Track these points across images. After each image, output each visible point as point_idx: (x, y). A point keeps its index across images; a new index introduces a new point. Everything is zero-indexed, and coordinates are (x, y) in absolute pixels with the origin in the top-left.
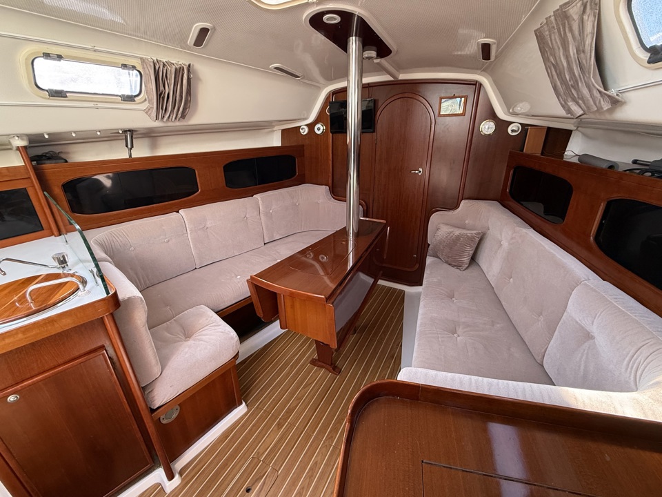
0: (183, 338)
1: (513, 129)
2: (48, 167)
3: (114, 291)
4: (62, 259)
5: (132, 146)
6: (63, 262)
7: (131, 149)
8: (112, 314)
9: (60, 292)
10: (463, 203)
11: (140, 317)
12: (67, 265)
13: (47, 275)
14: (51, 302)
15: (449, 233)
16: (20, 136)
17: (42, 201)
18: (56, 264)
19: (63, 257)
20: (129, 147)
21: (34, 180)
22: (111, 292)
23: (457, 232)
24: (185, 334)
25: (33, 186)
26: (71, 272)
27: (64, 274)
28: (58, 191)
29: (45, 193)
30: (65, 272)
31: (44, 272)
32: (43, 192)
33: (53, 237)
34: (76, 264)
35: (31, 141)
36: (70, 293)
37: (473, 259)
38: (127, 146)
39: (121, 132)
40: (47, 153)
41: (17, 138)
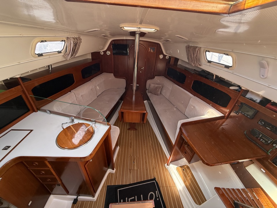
1: (167, 57)
10: (156, 77)
15: (154, 86)
20: (50, 69)
23: (156, 86)
28: (30, 93)
33: (34, 113)
37: (161, 93)
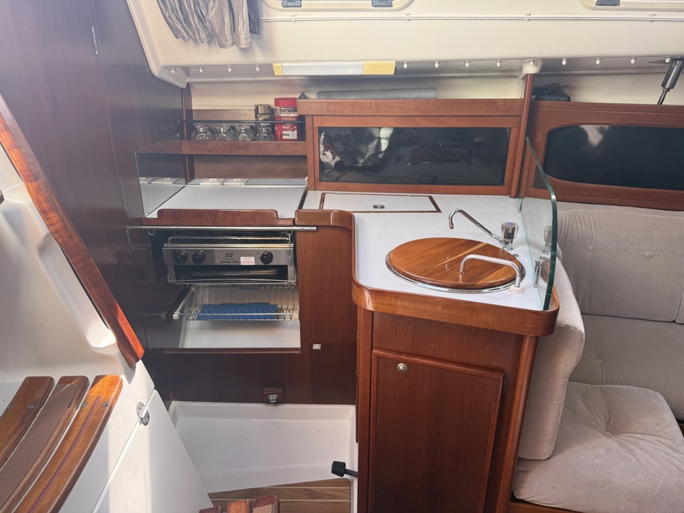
0: (603, 426)
2: (547, 104)
3: (555, 309)
4: (510, 232)
5: (672, 86)
6: (509, 235)
7: (668, 90)
8: (537, 338)
9: (493, 275)
11: (567, 361)
12: (512, 242)
13: (488, 246)
14: (480, 283)
16: (535, 60)
17: (519, 148)
18: (501, 235)
19: (513, 229)
20: (667, 87)
21: (523, 119)
22: (552, 309)
24: (608, 423)
25: (519, 128)
26: (512, 253)
27: (504, 251)
28: (541, 138)
29: (527, 139)
30: (506, 249)
31: (486, 239)
32: (526, 136)
33: (508, 197)
34: (521, 243)
35: (543, 69)
36: (501, 282)
38: (663, 85)
39: (667, 61)
40: (549, 86)
41: (532, 63)
